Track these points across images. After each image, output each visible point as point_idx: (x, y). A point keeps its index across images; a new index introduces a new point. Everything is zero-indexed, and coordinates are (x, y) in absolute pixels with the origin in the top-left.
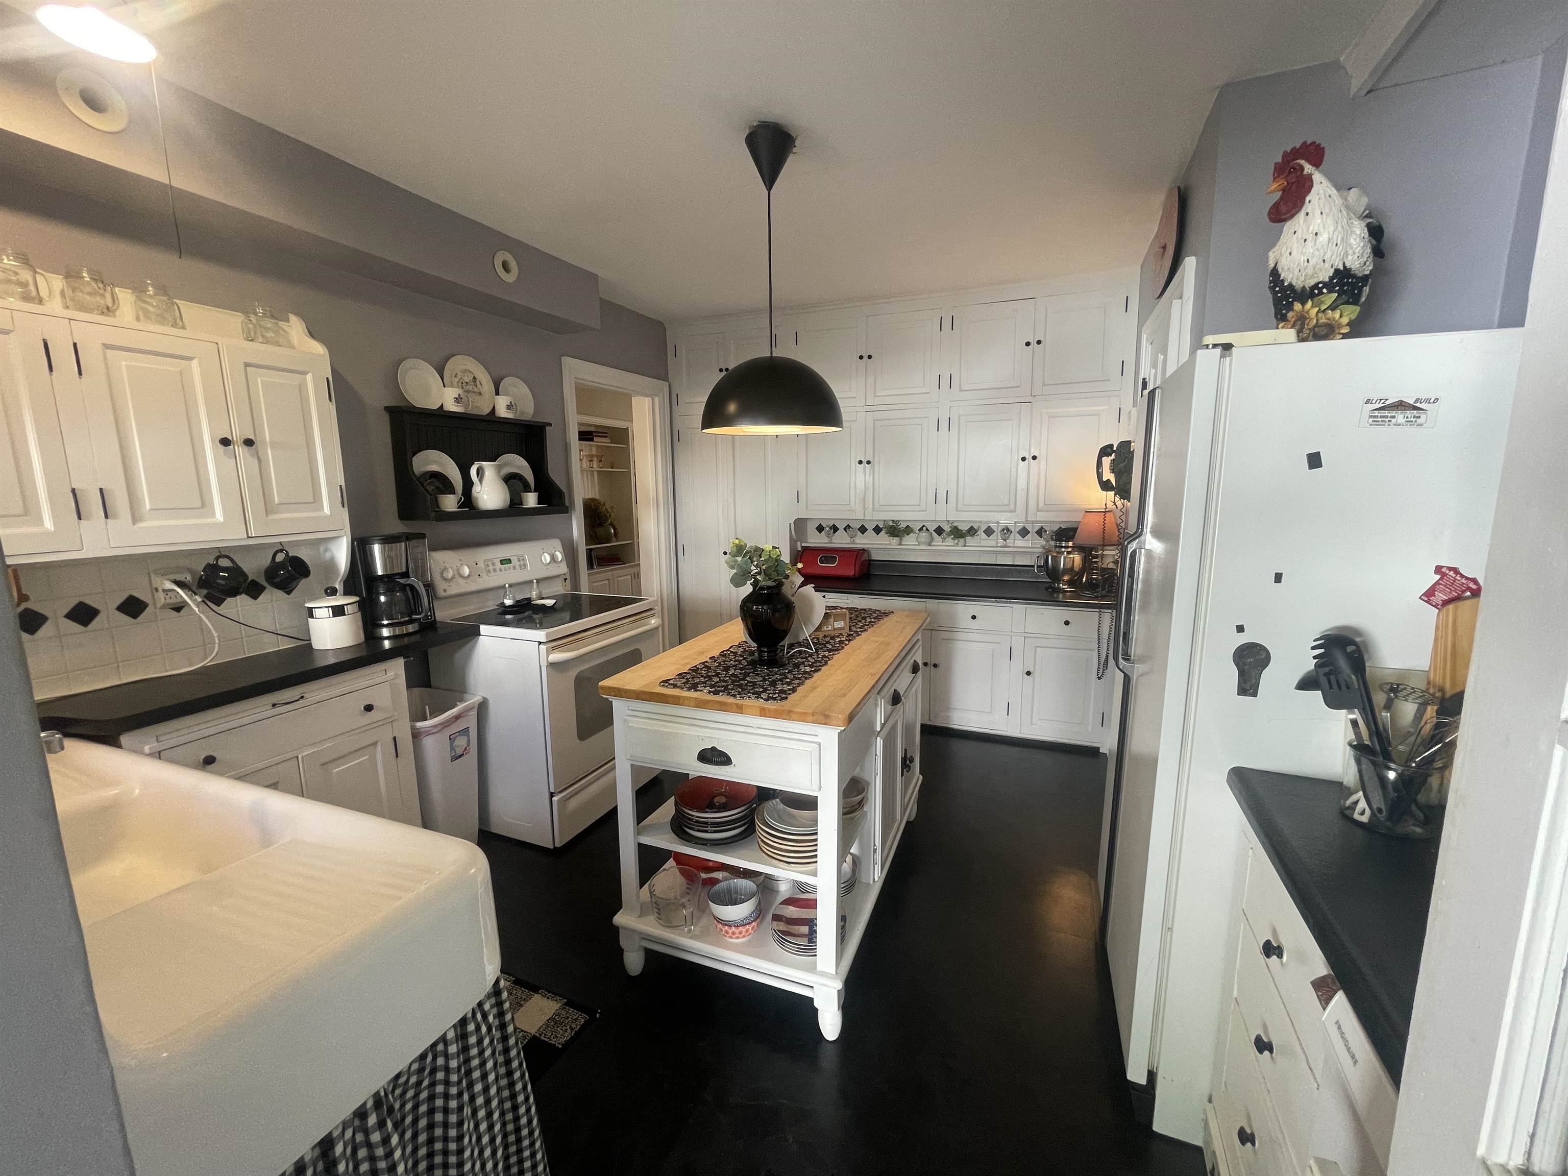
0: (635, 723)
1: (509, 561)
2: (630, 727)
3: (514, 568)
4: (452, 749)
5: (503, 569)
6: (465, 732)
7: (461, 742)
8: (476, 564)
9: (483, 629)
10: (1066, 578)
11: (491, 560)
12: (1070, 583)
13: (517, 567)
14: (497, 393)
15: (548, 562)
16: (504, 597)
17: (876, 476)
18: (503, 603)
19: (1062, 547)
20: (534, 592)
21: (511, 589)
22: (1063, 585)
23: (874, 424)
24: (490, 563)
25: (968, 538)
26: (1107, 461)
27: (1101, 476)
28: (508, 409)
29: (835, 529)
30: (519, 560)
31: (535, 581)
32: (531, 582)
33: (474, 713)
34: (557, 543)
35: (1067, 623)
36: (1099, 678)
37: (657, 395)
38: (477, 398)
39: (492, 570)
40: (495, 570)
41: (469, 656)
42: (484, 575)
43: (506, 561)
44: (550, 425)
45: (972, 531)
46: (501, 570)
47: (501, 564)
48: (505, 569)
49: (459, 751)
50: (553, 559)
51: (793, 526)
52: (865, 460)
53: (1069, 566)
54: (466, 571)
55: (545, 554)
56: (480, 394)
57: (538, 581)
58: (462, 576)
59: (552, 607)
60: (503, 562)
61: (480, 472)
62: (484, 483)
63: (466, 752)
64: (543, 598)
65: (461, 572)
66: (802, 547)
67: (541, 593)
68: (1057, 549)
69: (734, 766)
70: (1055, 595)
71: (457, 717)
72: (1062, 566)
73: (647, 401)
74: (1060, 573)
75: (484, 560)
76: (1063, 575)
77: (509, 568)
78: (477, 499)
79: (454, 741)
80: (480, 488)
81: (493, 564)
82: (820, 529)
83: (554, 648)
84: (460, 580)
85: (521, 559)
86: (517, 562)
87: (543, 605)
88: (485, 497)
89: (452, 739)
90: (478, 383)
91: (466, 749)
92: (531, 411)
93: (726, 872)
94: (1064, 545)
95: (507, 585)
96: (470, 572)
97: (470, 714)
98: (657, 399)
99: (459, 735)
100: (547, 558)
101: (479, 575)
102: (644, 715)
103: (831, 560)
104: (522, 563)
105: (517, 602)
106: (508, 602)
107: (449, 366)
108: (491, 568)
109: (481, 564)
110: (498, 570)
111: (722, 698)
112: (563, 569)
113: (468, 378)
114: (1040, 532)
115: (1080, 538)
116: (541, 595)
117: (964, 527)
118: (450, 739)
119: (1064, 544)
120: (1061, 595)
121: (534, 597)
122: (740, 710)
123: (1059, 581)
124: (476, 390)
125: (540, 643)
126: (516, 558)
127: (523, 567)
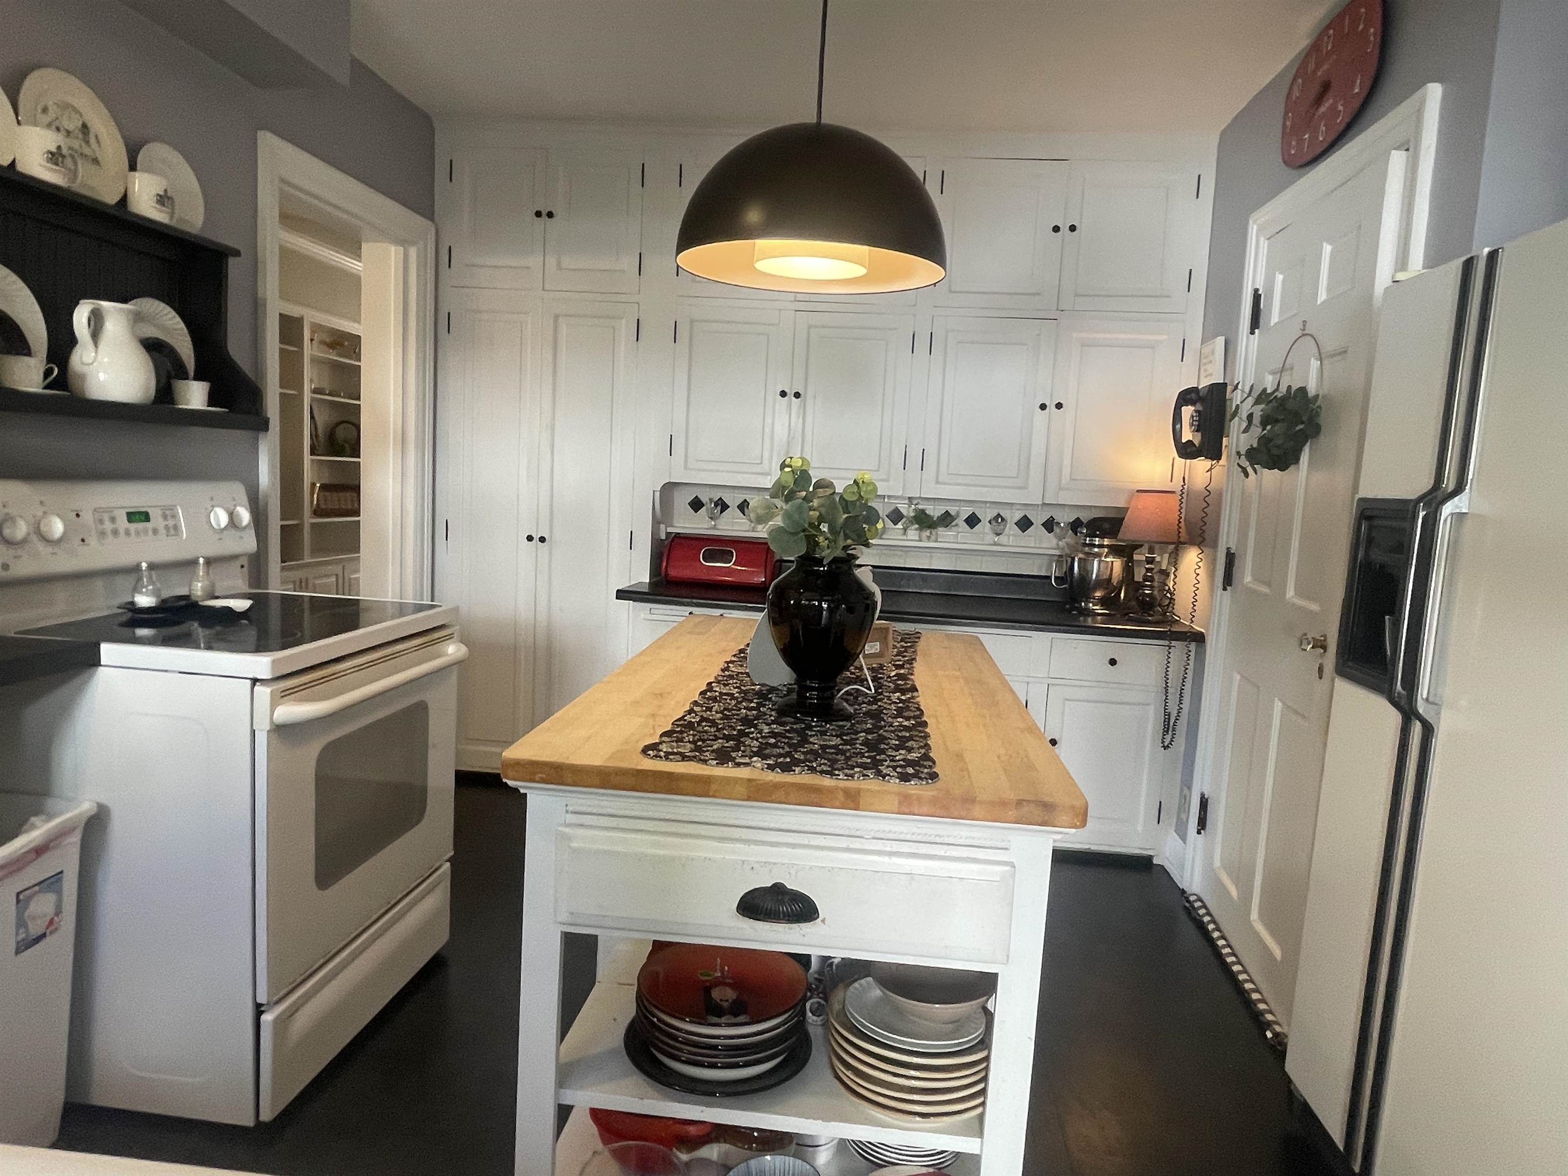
0: (583, 839)
1: (146, 517)
2: (574, 851)
3: (155, 531)
4: (21, 923)
5: (133, 532)
6: (53, 882)
7: (43, 905)
8: (78, 515)
9: (108, 651)
10: (1098, 594)
11: (109, 510)
12: (1103, 602)
13: (162, 531)
14: (133, 167)
15: (223, 525)
16: (136, 590)
17: (809, 419)
18: (132, 603)
19: (1094, 546)
20: (200, 585)
21: (153, 573)
22: (1094, 606)
23: (809, 333)
24: (106, 517)
25: (941, 531)
26: (1188, 411)
27: (1178, 435)
28: (158, 202)
29: (723, 506)
30: (165, 517)
31: (201, 560)
32: (194, 562)
33: (75, 839)
34: (238, 490)
35: (1113, 662)
36: (1165, 748)
37: (413, 243)
38: (93, 168)
39: (109, 532)
40: (115, 532)
41: (65, 710)
42: (93, 541)
43: (138, 516)
44: (237, 253)
45: (947, 519)
46: (127, 533)
47: (130, 521)
48: (138, 533)
49: (35, 929)
50: (233, 522)
51: (658, 494)
52: (791, 389)
53: (1106, 577)
54: (57, 527)
55: (215, 509)
56: (96, 161)
57: (209, 562)
58: (46, 540)
59: (244, 614)
60: (132, 517)
61: (96, 321)
62: (102, 345)
63: (51, 928)
64: (217, 598)
65: (43, 528)
66: (668, 534)
67: (213, 585)
68: (1087, 549)
69: (823, 921)
70: (1081, 618)
71: (39, 851)
72: (1094, 576)
73: (394, 252)
74: (1091, 586)
75: (95, 510)
76: (1095, 589)
77: (146, 531)
78: (82, 377)
79: (26, 908)
80: (93, 354)
81: (113, 520)
82: (696, 505)
83: (286, 694)
84: (41, 547)
85: (169, 513)
86: (161, 520)
87: (229, 610)
88: (102, 376)
89: (22, 900)
90: (93, 140)
91: (51, 922)
92: (200, 223)
93: (725, 1142)
94: (1097, 543)
95: (144, 565)
96: (65, 533)
97: (66, 842)
98: (413, 252)
99: (39, 892)
100: (221, 517)
101: (83, 540)
102: (604, 821)
103: (724, 556)
104: (171, 523)
105: (164, 601)
106: (144, 600)
107: (28, 83)
108: (108, 526)
109: (88, 517)
110: (122, 532)
111: (800, 777)
112: (249, 543)
113: (73, 124)
114: (1049, 525)
115: (1127, 533)
116: (214, 591)
117: (935, 511)
118: (18, 901)
119: (1097, 541)
120: (1090, 619)
121: (199, 593)
122: (852, 801)
123: (1088, 598)
124: (87, 151)
125: (255, 681)
126: (160, 512)
127: (172, 532)
